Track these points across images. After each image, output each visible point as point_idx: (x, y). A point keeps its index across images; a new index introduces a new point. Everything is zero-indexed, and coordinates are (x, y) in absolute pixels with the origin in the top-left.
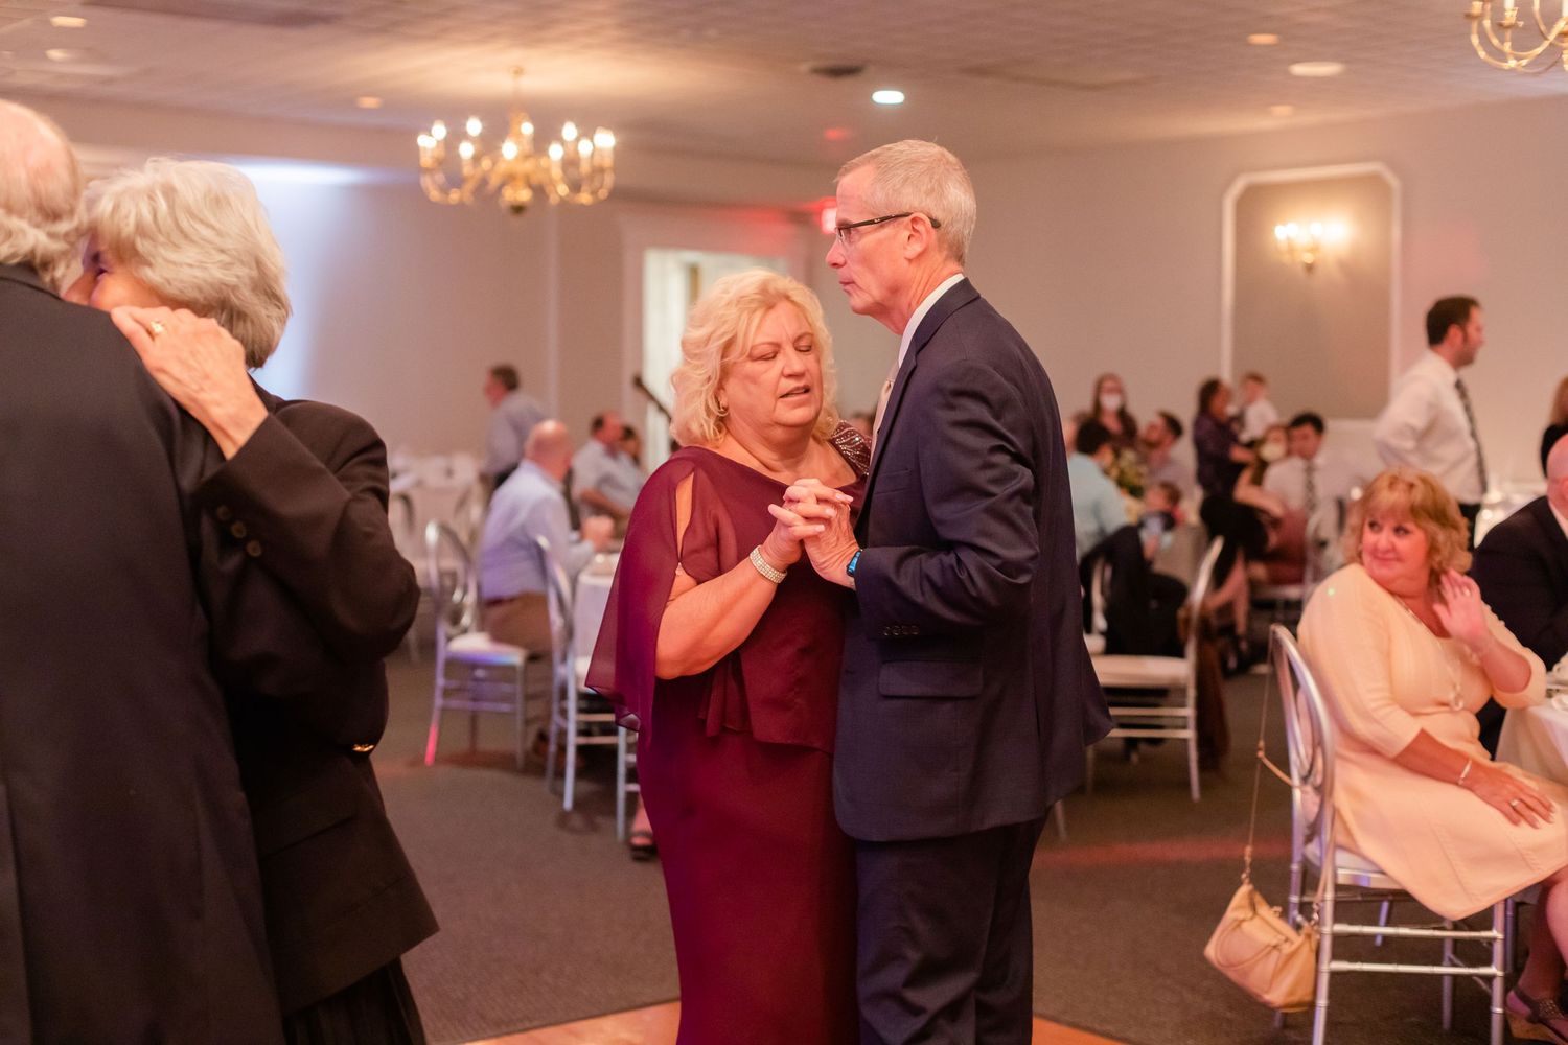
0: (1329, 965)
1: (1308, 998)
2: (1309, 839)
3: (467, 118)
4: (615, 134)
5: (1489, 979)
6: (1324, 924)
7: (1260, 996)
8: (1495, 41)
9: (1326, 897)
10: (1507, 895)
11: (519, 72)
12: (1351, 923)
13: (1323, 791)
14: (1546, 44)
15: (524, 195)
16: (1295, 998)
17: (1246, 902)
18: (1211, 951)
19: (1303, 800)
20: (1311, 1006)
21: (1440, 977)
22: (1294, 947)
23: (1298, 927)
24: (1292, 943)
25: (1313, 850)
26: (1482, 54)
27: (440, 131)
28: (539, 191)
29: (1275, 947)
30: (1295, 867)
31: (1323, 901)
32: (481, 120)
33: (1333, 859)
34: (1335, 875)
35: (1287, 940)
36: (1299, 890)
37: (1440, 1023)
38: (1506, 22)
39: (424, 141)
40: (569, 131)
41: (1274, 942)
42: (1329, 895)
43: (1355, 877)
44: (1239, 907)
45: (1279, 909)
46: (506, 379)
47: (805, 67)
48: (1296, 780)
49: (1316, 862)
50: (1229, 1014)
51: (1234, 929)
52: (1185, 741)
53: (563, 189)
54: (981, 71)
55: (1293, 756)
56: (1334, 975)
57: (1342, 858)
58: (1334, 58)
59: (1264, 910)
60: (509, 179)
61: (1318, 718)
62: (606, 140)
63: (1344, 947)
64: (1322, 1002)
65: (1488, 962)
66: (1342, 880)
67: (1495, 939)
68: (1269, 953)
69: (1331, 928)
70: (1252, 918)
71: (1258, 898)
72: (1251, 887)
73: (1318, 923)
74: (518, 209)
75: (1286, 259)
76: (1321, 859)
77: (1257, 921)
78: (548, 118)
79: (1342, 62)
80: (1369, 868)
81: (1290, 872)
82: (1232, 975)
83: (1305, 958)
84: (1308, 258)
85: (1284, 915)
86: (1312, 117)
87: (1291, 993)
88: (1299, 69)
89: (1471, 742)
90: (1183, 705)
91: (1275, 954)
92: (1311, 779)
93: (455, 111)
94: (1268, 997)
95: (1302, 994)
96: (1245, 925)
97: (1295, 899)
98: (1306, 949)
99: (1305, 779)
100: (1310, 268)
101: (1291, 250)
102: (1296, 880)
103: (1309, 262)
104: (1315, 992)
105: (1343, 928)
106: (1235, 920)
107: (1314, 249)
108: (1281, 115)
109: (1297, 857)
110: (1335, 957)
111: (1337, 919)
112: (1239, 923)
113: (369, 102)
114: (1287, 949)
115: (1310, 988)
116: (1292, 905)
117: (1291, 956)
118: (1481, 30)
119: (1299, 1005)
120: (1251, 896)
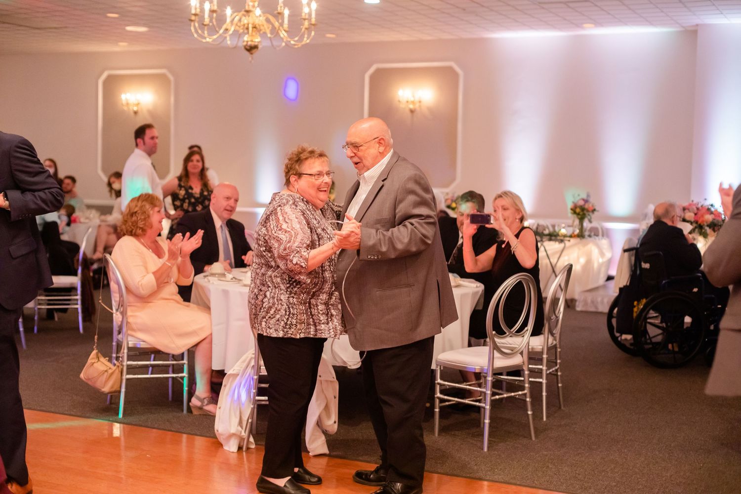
0: (126, 376)
1: (119, 389)
2: (119, 333)
5: (182, 378)
6: (124, 362)
7: (100, 390)
8: (200, 32)
10: (188, 348)
12: (134, 361)
13: (123, 314)
14: (218, 35)
16: (113, 390)
17: (95, 356)
18: (82, 376)
19: (117, 317)
20: (120, 392)
21: (167, 378)
22: (113, 370)
23: (115, 365)
24: (112, 369)
25: (120, 336)
26: (196, 35)
29: (106, 371)
30: (114, 344)
31: (124, 353)
33: (127, 339)
34: (128, 344)
35: (110, 368)
36: (116, 353)
37: (168, 399)
38: (205, 23)
41: (105, 369)
42: (126, 351)
43: (135, 344)
44: (93, 358)
45: (108, 358)
48: (114, 311)
49: (121, 340)
50: (90, 401)
51: (91, 366)
52: (77, 309)
55: (113, 303)
56: (127, 380)
57: (130, 338)
58: (144, 25)
59: (102, 359)
61: (121, 286)
63: (131, 369)
64: (123, 390)
65: (182, 372)
66: (130, 346)
67: (185, 363)
68: (104, 373)
69: (126, 363)
70: (98, 362)
71: (100, 354)
72: (97, 351)
73: (122, 361)
75: (125, 108)
76: (122, 339)
77: (99, 363)
79: (148, 27)
80: (138, 340)
81: (113, 345)
82: (89, 383)
83: (117, 374)
84: (135, 109)
85: (110, 361)
86: (137, 48)
87: (112, 387)
88: (129, 28)
89: (176, 295)
90: (77, 295)
91: (106, 373)
92: (119, 310)
94: (103, 390)
95: (116, 388)
96: (95, 364)
97: (114, 355)
98: (117, 371)
99: (117, 310)
100: (136, 113)
101: (128, 104)
102: (115, 348)
104: (121, 387)
105: (130, 363)
106: (91, 363)
107: (138, 105)
108: (122, 46)
109: (115, 340)
110: (128, 373)
111: (128, 360)
112: (93, 363)
114: (110, 371)
115: (119, 386)
116: (113, 358)
117: (112, 373)
118: (195, 26)
119: (115, 392)
120: (97, 354)
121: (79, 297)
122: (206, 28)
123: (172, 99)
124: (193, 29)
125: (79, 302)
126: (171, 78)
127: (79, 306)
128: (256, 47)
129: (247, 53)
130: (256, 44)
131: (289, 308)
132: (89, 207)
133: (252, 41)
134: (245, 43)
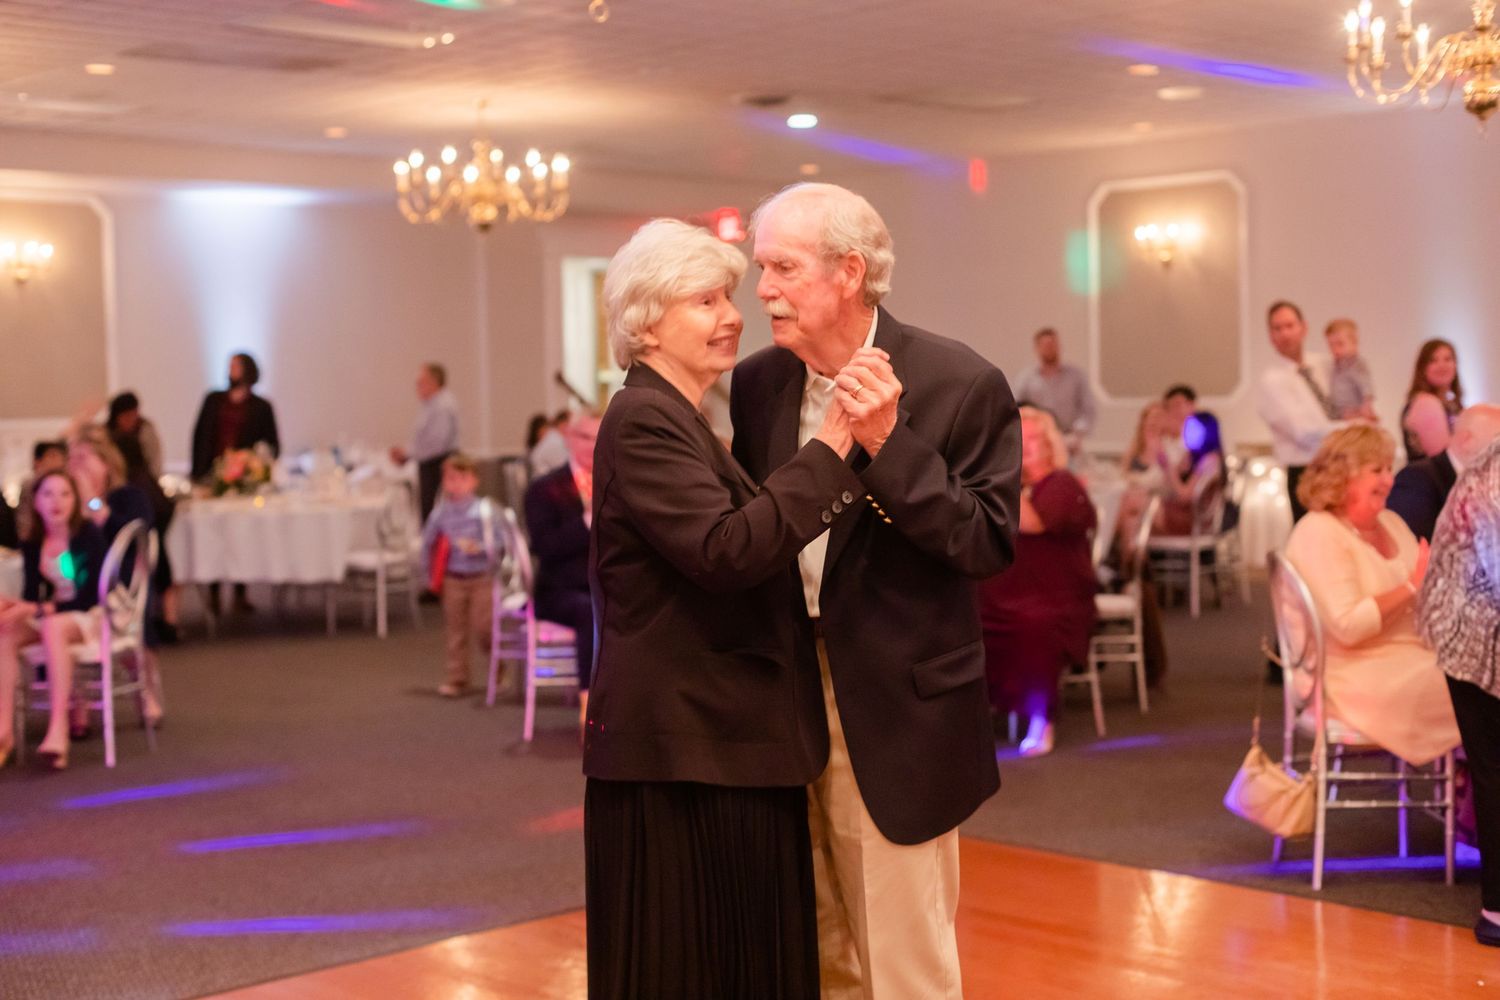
0: (1325, 803)
1: (1309, 831)
2: (1302, 711)
3: (442, 147)
4: (570, 157)
5: (1442, 810)
6: (1319, 773)
8: (1369, 81)
9: (1320, 752)
11: (483, 105)
15: (490, 213)
16: (1300, 831)
17: (1256, 762)
18: (1231, 800)
20: (1312, 836)
22: (1297, 792)
24: (1296, 788)
25: (1303, 720)
27: (417, 158)
28: (503, 209)
29: (1283, 792)
30: (1288, 733)
31: (1317, 756)
32: (456, 148)
33: (1325, 726)
34: (1327, 737)
36: (1292, 752)
37: (1398, 853)
38: (1376, 64)
39: (400, 168)
40: (533, 157)
41: (1281, 788)
42: (1323, 752)
43: (1342, 738)
44: (1252, 765)
45: (1279, 765)
46: (437, 377)
47: (736, 98)
48: (1287, 662)
49: (1311, 729)
51: (1248, 782)
53: (524, 207)
54: (890, 99)
56: (1331, 811)
58: (1194, 84)
59: (1271, 767)
60: (478, 199)
62: (562, 164)
63: (1346, 789)
64: (1320, 832)
66: (1333, 741)
67: (1447, 779)
68: (1279, 797)
69: (1325, 775)
70: (1262, 774)
71: (1265, 758)
72: (1259, 750)
73: (1314, 773)
74: (485, 227)
75: (1145, 257)
76: (1313, 725)
77: (1266, 774)
78: (514, 145)
79: (1203, 87)
83: (1305, 801)
84: (1165, 256)
86: (1170, 132)
87: (1299, 824)
88: (1166, 93)
91: (1284, 797)
92: (1302, 665)
93: (430, 142)
94: (1278, 831)
95: (1305, 827)
96: (1256, 778)
97: (1289, 758)
98: (1305, 793)
99: (1296, 665)
100: (1167, 265)
101: (1151, 249)
102: (1289, 743)
103: (1165, 260)
104: (1314, 824)
105: (1334, 775)
106: (1249, 775)
107: (1171, 248)
108: (1142, 131)
109: (1290, 726)
111: (1331, 769)
112: (1253, 776)
113: (335, 132)
114: (1293, 793)
115: (1311, 823)
117: (1297, 797)
118: (1359, 74)
119: (1303, 835)
120: (1260, 755)
121: (1136, 638)
122: (1378, 74)
123: (1243, 233)
124: (1353, 80)
125: (1139, 647)
126: (1239, 187)
127: (1137, 657)
128: (1492, 104)
129: (1473, 119)
130: (1494, 97)
131: (1460, 622)
132: (1102, 457)
133: (1484, 92)
134: (1468, 99)
